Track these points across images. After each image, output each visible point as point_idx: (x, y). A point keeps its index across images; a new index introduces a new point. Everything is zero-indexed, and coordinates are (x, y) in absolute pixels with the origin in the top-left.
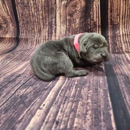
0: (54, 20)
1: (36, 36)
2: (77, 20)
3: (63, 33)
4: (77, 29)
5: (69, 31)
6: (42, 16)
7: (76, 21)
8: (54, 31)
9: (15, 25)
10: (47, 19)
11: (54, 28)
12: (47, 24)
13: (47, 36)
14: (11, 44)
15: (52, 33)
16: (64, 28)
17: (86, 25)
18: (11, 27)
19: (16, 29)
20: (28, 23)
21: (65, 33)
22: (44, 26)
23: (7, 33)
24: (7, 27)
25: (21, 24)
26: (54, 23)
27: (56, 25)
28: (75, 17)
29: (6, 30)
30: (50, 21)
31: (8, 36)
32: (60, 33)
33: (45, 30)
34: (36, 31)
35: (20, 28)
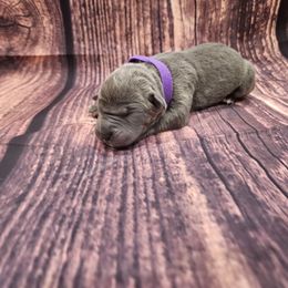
0: (165, 5)
1: (118, 47)
2: (223, 5)
3: (188, 36)
4: (221, 25)
5: (202, 31)
7: (220, 5)
8: (167, 34)
9: (60, 20)
10: (148, 2)
11: (167, 25)
12: (147, 14)
13: (150, 46)
14: (53, 73)
15: (161, 38)
16: (189, 24)
17: (243, 15)
18: (48, 26)
19: (61, 31)
20: (96, 12)
21: (193, 37)
22: (139, 20)
23: (35, 42)
24: (34, 25)
25: (75, 16)
26: (165, 12)
27: (171, 17)
29: (33, 35)
30: (155, 6)
31: (40, 51)
32: (184, 36)
33: (141, 32)
34: (118, 33)
35: (74, 27)
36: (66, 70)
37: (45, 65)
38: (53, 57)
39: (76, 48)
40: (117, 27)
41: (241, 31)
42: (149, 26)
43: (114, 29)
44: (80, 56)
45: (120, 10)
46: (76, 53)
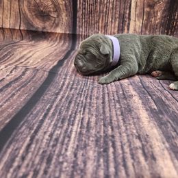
0: (128, 12)
1: (100, 32)
2: (159, 14)
3: (137, 30)
4: (157, 25)
5: (146, 28)
6: (113, 4)
7: (157, 14)
8: (126, 28)
9: (71, 15)
10: (118, 9)
11: (127, 23)
12: (117, 16)
16: (139, 23)
17: (170, 20)
18: (65, 18)
19: (71, 21)
20: (90, 12)
21: (140, 30)
22: (112, 18)
23: (57, 25)
24: (58, 17)
25: (79, 14)
26: (127, 16)
27: (129, 19)
28: (156, 8)
29: (56, 22)
30: (122, 12)
31: (59, 31)
32: (135, 30)
33: (113, 25)
34: (100, 25)
35: (78, 20)
36: (71, 41)
37: (60, 38)
38: (65, 34)
39: (78, 31)
40: (101, 22)
41: (168, 29)
42: (117, 22)
43: (99, 22)
44: (79, 35)
45: (103, 12)
46: (77, 33)
